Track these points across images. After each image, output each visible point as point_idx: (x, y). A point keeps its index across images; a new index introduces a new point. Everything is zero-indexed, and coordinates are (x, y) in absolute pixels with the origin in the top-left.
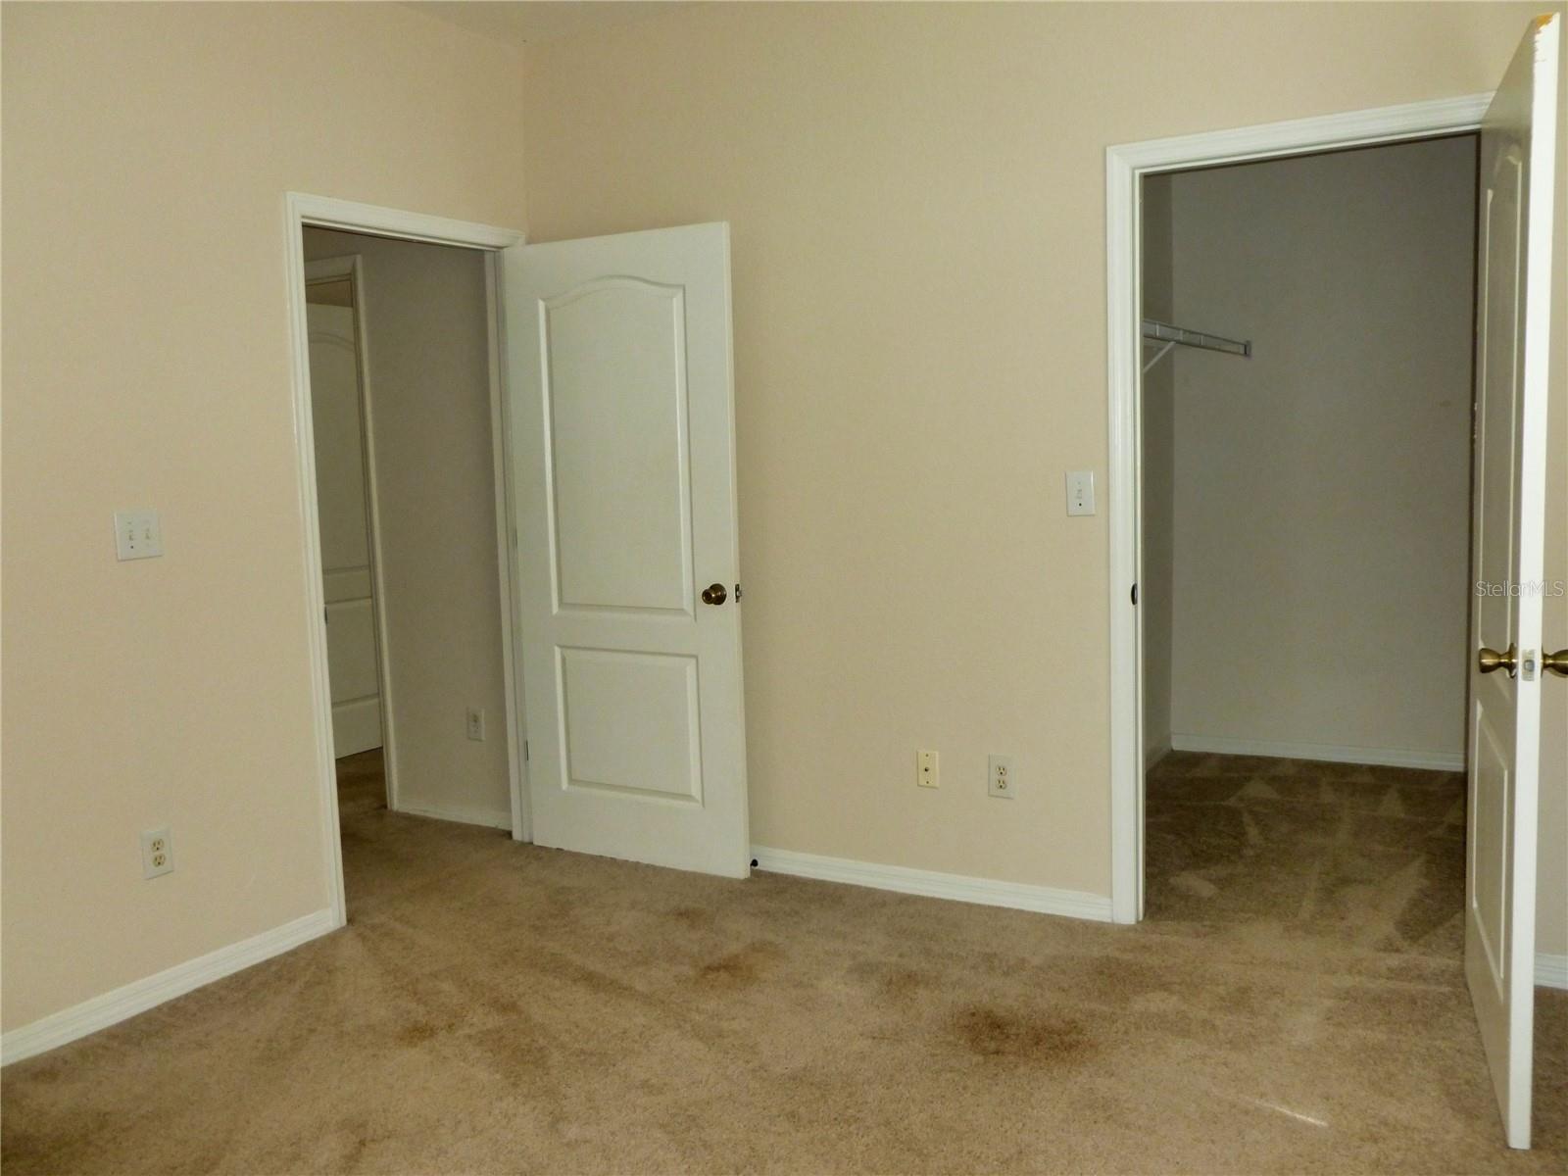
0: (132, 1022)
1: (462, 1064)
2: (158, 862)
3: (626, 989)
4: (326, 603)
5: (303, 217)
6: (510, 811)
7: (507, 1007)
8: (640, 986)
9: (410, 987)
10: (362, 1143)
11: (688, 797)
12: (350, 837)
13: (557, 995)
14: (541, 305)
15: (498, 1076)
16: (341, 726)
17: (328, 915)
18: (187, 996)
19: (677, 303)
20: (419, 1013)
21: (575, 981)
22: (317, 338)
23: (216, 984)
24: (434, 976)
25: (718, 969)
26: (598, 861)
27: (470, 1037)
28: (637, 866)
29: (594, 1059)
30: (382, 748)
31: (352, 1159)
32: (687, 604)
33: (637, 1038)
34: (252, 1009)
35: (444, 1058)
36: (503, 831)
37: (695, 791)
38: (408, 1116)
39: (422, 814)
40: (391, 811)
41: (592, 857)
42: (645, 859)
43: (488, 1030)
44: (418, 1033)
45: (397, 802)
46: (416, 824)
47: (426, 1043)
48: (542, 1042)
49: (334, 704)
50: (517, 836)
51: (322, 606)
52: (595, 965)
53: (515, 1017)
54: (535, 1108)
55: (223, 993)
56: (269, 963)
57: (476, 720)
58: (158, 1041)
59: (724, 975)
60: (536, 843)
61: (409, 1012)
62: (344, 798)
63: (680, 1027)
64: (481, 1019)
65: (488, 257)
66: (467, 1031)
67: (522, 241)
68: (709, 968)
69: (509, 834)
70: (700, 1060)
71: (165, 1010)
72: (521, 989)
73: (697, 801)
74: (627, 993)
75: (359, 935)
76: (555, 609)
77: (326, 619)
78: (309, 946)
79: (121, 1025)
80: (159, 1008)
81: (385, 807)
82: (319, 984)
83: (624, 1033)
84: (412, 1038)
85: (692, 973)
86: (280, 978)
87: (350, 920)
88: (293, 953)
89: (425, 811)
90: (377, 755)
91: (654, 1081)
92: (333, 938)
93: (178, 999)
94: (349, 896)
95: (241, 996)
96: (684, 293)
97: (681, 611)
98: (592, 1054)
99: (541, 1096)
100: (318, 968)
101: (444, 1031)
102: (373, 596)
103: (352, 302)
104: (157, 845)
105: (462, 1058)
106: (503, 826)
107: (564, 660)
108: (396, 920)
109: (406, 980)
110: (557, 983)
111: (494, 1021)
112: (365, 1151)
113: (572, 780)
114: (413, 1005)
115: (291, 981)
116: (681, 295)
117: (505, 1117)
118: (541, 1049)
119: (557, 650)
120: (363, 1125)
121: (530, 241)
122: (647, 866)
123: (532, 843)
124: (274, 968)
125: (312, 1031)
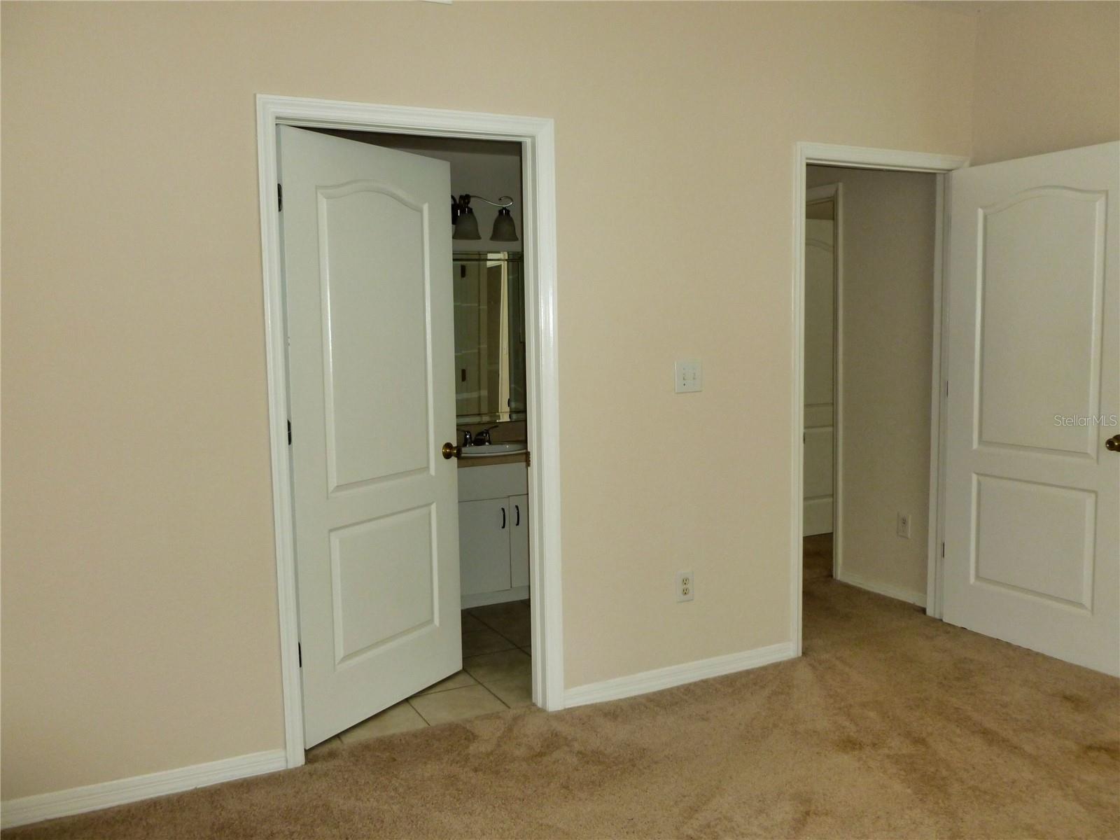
0: (661, 693)
1: (882, 775)
2: (685, 592)
3: (1016, 748)
4: (805, 428)
5: (807, 159)
6: (926, 593)
7: (920, 741)
8: (1028, 748)
9: (846, 709)
10: (808, 813)
11: (1081, 606)
12: (809, 595)
13: (959, 740)
14: (980, 212)
15: (909, 791)
16: (809, 514)
17: (789, 647)
18: (696, 684)
19: (1099, 206)
20: (851, 730)
21: (973, 732)
22: (810, 242)
23: (715, 679)
24: (864, 705)
25: (1100, 749)
26: (996, 643)
27: (888, 756)
28: (1028, 652)
29: (987, 797)
30: (832, 533)
31: (800, 823)
32: (1091, 449)
33: (1024, 789)
34: (737, 702)
35: (869, 767)
36: (919, 607)
37: (1086, 600)
38: (840, 802)
39: (859, 586)
40: (835, 580)
41: (991, 639)
42: (1037, 647)
43: (903, 754)
44: (850, 744)
45: (841, 574)
46: (852, 592)
47: (856, 753)
48: (944, 773)
49: (805, 499)
50: (930, 612)
51: (802, 430)
52: (990, 724)
53: (924, 750)
54: (937, 823)
55: (719, 686)
56: (748, 672)
57: (904, 522)
58: (677, 709)
59: (1104, 757)
60: (944, 620)
61: (844, 728)
62: (807, 566)
63: (1062, 789)
64: (897, 745)
65: (939, 179)
66: (886, 751)
67: (967, 163)
68: (1090, 748)
69: (924, 611)
70: (1081, 821)
71: (682, 690)
72: (930, 729)
73: (1086, 608)
74: (1016, 751)
75: (810, 665)
76: (975, 445)
77: (804, 440)
78: (776, 666)
79: (654, 693)
80: (678, 688)
81: (832, 576)
82: (782, 693)
83: (1013, 783)
84: (845, 746)
85: (1074, 747)
86: (755, 684)
87: (804, 653)
88: (765, 668)
89: (861, 584)
90: (828, 538)
91: (1039, 827)
92: (792, 663)
93: (690, 684)
94: (805, 637)
95: (730, 691)
96: (1107, 198)
97: (1085, 455)
98: (985, 792)
99: (943, 814)
100: (780, 682)
101: (869, 747)
102: (834, 425)
103: (834, 217)
104: (685, 581)
105: (882, 770)
106: (919, 604)
107: (979, 483)
108: (837, 658)
109: (843, 704)
110: (958, 731)
111: (907, 749)
112: (809, 820)
113: (978, 577)
114: (847, 724)
115: (762, 687)
116: (1103, 198)
117: (914, 823)
118: (943, 779)
119: (975, 477)
120: (809, 801)
121: (972, 165)
122: (1037, 654)
123: (941, 620)
124: (752, 676)
125: (775, 726)
